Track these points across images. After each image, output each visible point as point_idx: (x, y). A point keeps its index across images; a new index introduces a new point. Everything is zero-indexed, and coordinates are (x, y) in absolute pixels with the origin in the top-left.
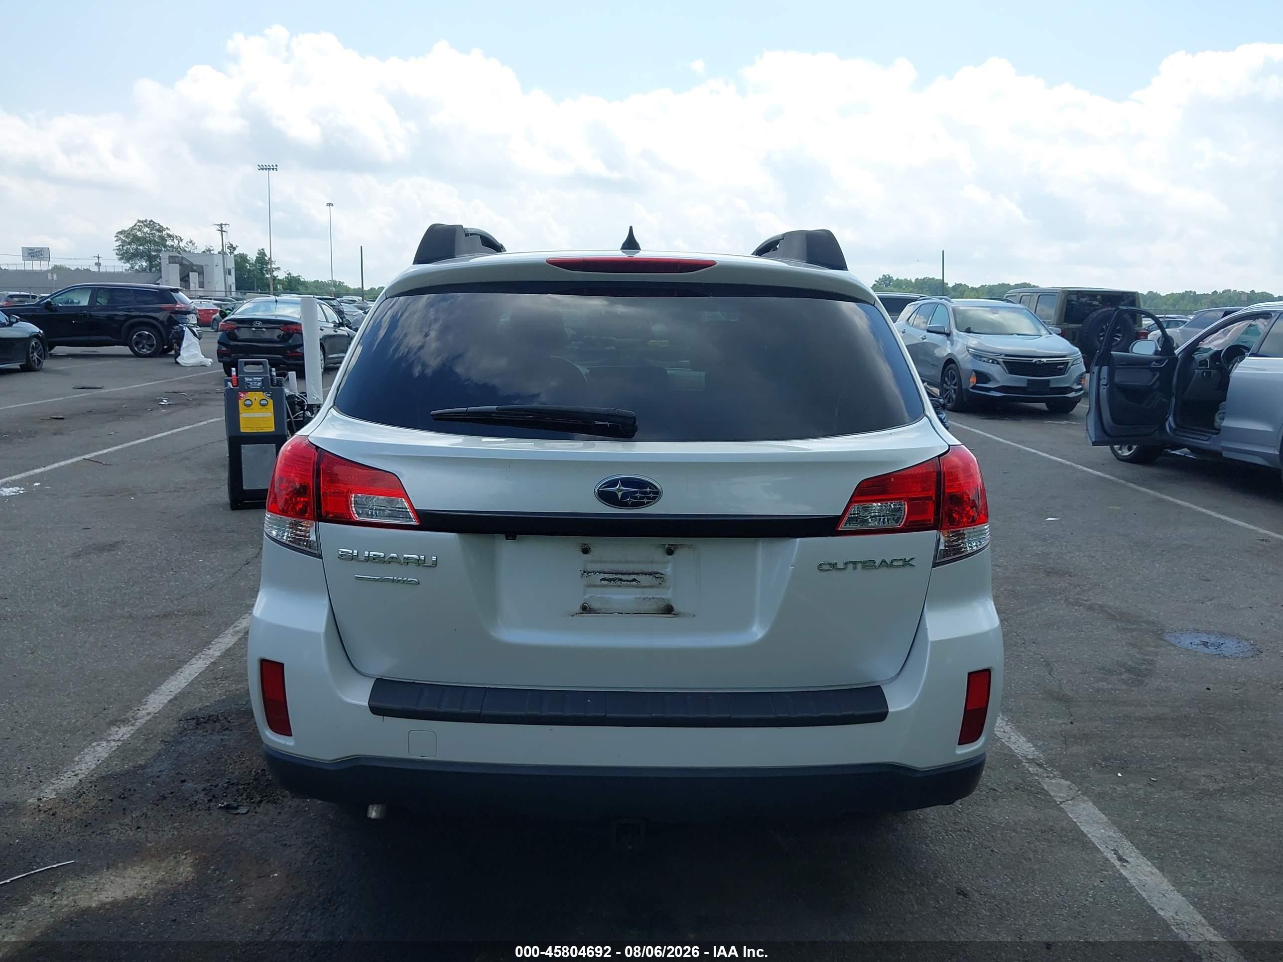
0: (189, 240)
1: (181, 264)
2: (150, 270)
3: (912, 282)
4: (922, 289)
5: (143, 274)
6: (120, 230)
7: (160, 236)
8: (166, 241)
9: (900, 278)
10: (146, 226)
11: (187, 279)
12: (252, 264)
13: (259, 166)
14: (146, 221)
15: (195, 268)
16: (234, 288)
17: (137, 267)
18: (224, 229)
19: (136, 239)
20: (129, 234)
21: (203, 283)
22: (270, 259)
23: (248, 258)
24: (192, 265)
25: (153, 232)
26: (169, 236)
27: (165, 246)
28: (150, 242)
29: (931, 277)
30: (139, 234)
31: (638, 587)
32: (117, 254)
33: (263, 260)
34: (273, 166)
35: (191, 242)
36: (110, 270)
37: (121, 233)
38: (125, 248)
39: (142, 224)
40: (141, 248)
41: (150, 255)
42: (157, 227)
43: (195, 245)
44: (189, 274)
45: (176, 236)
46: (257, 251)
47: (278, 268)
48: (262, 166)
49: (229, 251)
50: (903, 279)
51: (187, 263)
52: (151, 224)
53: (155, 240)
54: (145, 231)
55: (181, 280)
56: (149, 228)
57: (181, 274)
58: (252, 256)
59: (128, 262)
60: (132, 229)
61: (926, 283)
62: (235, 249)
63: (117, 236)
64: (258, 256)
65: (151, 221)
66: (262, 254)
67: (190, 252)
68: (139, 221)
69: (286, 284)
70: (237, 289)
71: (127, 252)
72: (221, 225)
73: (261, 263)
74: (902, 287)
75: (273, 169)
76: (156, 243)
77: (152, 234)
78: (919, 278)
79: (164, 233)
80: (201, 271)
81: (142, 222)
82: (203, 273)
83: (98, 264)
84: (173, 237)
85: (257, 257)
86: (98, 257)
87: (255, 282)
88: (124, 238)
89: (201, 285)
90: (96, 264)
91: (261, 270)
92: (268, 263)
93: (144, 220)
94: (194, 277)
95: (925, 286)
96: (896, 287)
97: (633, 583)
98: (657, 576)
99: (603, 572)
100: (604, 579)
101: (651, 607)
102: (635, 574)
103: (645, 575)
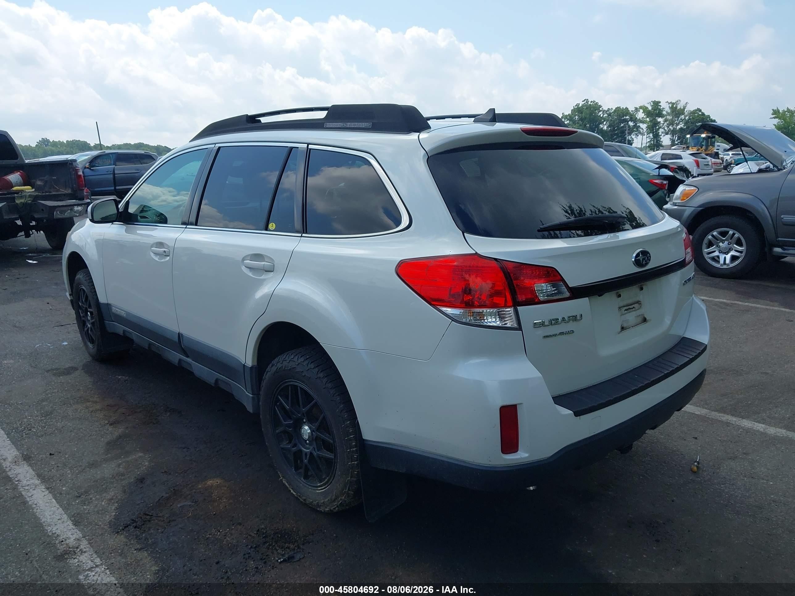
3: (64, 143)
4: (73, 148)
9: (55, 141)
29: (77, 140)
31: (635, 311)
50: (57, 141)
61: (74, 144)
74: (57, 147)
78: (69, 140)
95: (74, 145)
96: (53, 147)
97: (634, 309)
98: (639, 303)
99: (624, 306)
100: (626, 310)
101: (640, 319)
102: (632, 305)
103: (636, 303)
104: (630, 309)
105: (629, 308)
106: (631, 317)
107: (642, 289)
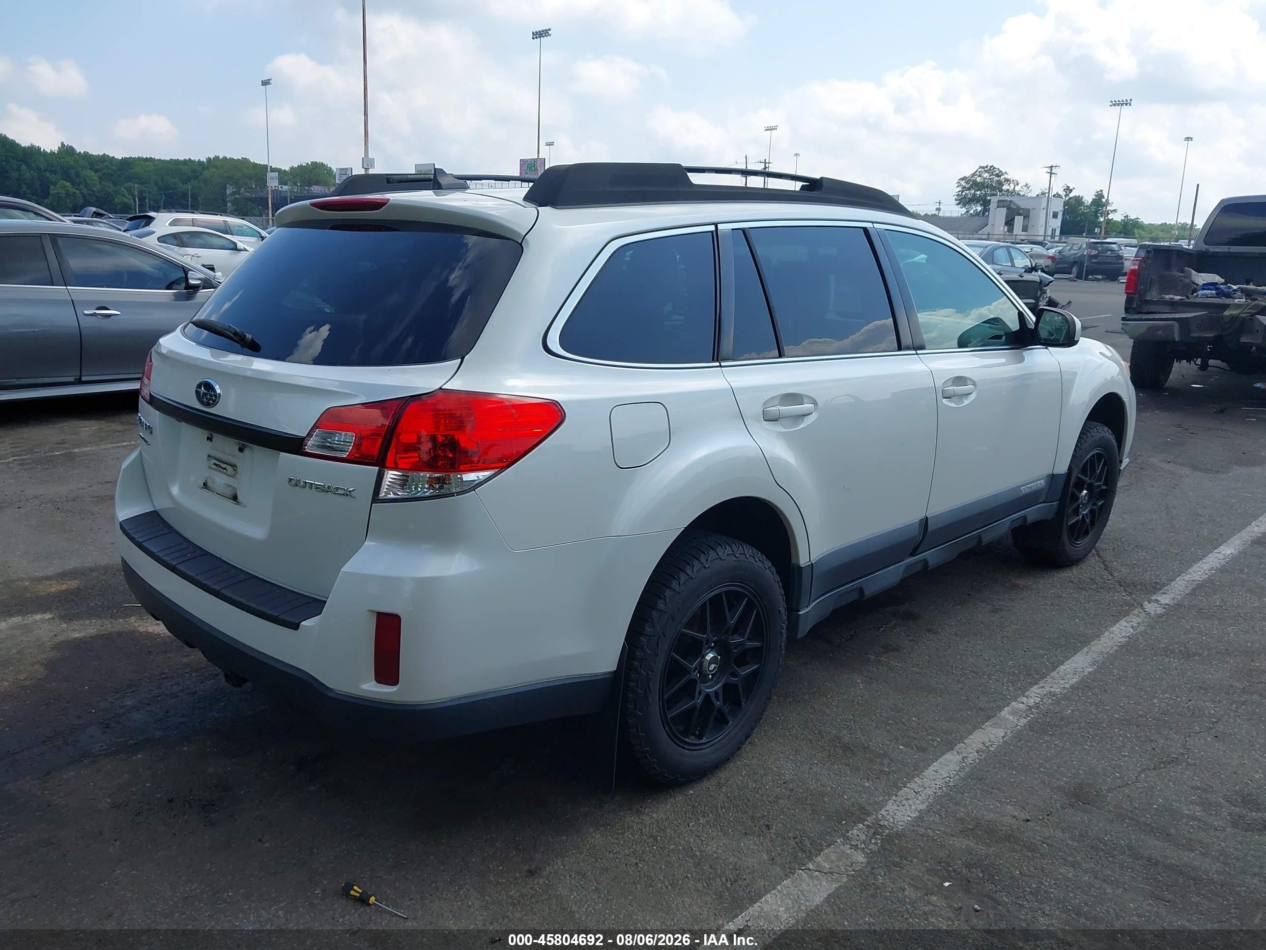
0: (1024, 184)
1: (1009, 208)
2: (984, 214)
5: (977, 217)
6: (962, 177)
7: (997, 181)
8: (1003, 185)
10: (986, 171)
11: (1012, 222)
12: (1087, 206)
13: (1111, 102)
14: (987, 167)
15: (1021, 211)
16: (1058, 233)
17: (972, 212)
18: (1053, 171)
19: (975, 185)
20: (970, 179)
21: (1027, 226)
22: (1107, 200)
23: (1083, 200)
24: (1019, 208)
25: (992, 177)
26: (1007, 180)
27: (1001, 191)
28: (987, 187)
30: (979, 179)
31: (226, 474)
32: (956, 200)
33: (1099, 202)
34: (1127, 100)
35: (1026, 185)
36: (948, 215)
37: (962, 179)
38: (964, 194)
39: (983, 170)
40: (978, 193)
41: (985, 199)
42: (997, 172)
43: (1030, 188)
44: (1014, 218)
45: (1013, 181)
46: (1094, 193)
47: (1115, 211)
48: (1115, 101)
49: (1065, 193)
51: (1015, 207)
52: (991, 170)
53: (993, 185)
54: (985, 176)
55: (1006, 224)
56: (989, 173)
57: (1006, 219)
58: (1088, 199)
59: (965, 206)
60: (973, 175)
62: (1071, 191)
63: (959, 183)
64: (1095, 197)
65: (992, 166)
66: (1100, 195)
67: (1024, 195)
68: (981, 167)
69: (1121, 227)
70: (1062, 233)
71: (965, 197)
72: (1051, 167)
73: (1097, 205)
75: (1126, 104)
76: (993, 188)
77: (990, 179)
79: (1002, 177)
80: (1026, 214)
81: (983, 168)
82: (1028, 217)
83: (939, 209)
84: (1010, 181)
85: (1093, 199)
86: (940, 203)
87: (1087, 225)
88: (964, 184)
89: (1025, 229)
90: (937, 209)
91: (1096, 212)
92: (1104, 206)
93: (985, 165)
94: (1019, 221)
97: (225, 471)
98: (235, 468)
99: (215, 459)
100: (215, 464)
101: (229, 492)
102: (227, 464)
103: (230, 465)
104: (220, 467)
105: (220, 464)
106: (220, 480)
107: (241, 450)
